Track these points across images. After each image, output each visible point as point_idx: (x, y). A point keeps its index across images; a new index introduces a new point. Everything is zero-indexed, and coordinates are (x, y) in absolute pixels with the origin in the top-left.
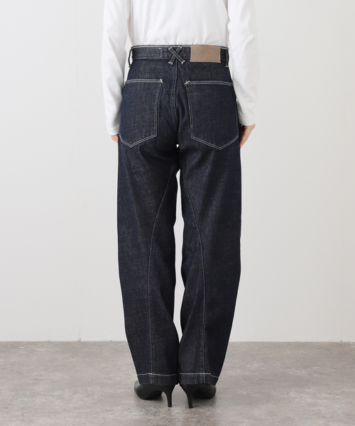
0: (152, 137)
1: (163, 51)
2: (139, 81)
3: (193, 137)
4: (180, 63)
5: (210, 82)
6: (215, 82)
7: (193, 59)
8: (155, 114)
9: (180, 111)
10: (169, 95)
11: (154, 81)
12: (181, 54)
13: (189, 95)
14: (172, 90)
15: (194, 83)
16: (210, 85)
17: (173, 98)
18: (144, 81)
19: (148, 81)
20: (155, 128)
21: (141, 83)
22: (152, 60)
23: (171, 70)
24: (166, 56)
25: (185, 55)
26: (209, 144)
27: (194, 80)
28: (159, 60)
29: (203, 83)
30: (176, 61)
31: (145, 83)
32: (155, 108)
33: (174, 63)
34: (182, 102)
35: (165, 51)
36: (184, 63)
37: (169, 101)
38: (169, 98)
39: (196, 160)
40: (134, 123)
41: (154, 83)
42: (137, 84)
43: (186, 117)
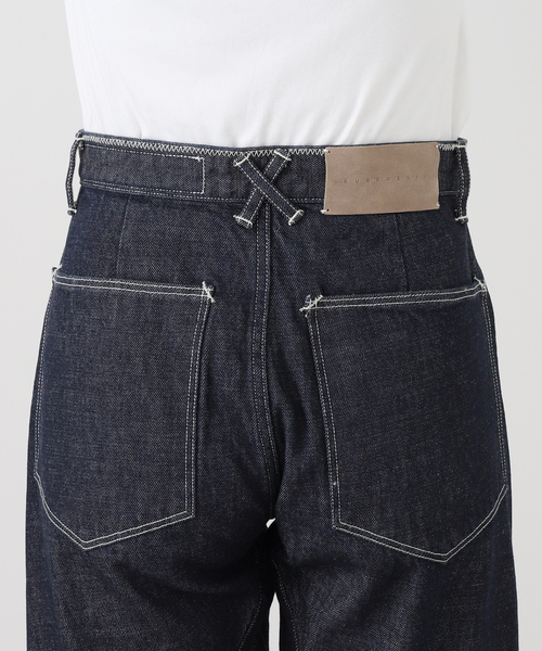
0: (174, 519)
1: (212, 172)
2: (116, 286)
3: (342, 525)
4: (283, 220)
5: (402, 299)
6: (421, 297)
7: (336, 203)
8: (189, 434)
9: (288, 422)
10: (242, 357)
11: (177, 291)
12: (284, 182)
13: (320, 355)
14: (253, 335)
15: (341, 303)
16: (401, 311)
17: (258, 372)
18: (134, 288)
19: (155, 290)
20: (188, 486)
21: (122, 296)
22: (168, 204)
23: (244, 248)
24: (223, 190)
25: (301, 188)
26: (403, 548)
27: (341, 292)
28: (197, 206)
29: (374, 301)
30: (263, 212)
31: (140, 300)
32: (189, 408)
33: (258, 219)
34: (295, 387)
35: (221, 169)
36: (299, 221)
37: (242, 384)
38: (244, 370)
39: (349, 602)
40: (101, 459)
41: (177, 300)
42: (104, 297)
43: (311, 447)
